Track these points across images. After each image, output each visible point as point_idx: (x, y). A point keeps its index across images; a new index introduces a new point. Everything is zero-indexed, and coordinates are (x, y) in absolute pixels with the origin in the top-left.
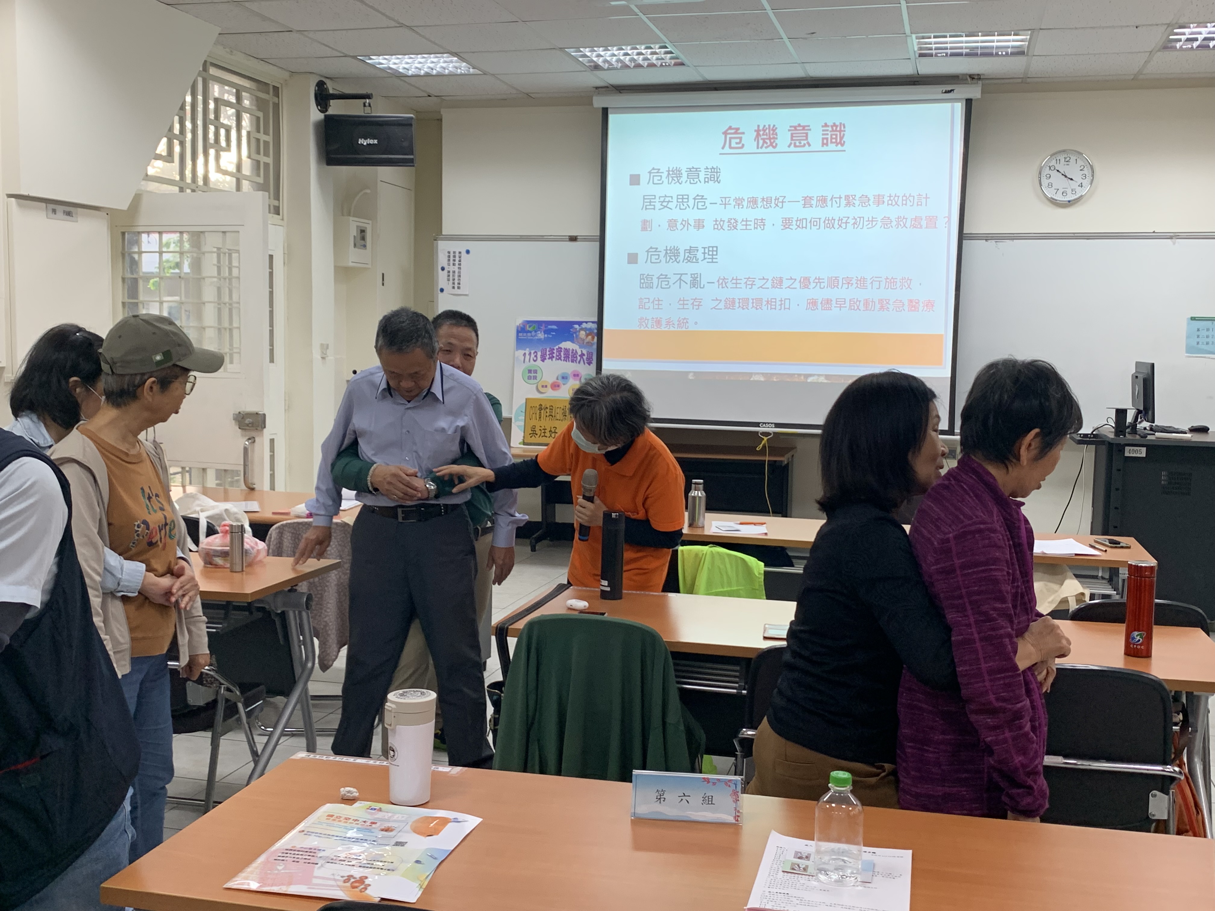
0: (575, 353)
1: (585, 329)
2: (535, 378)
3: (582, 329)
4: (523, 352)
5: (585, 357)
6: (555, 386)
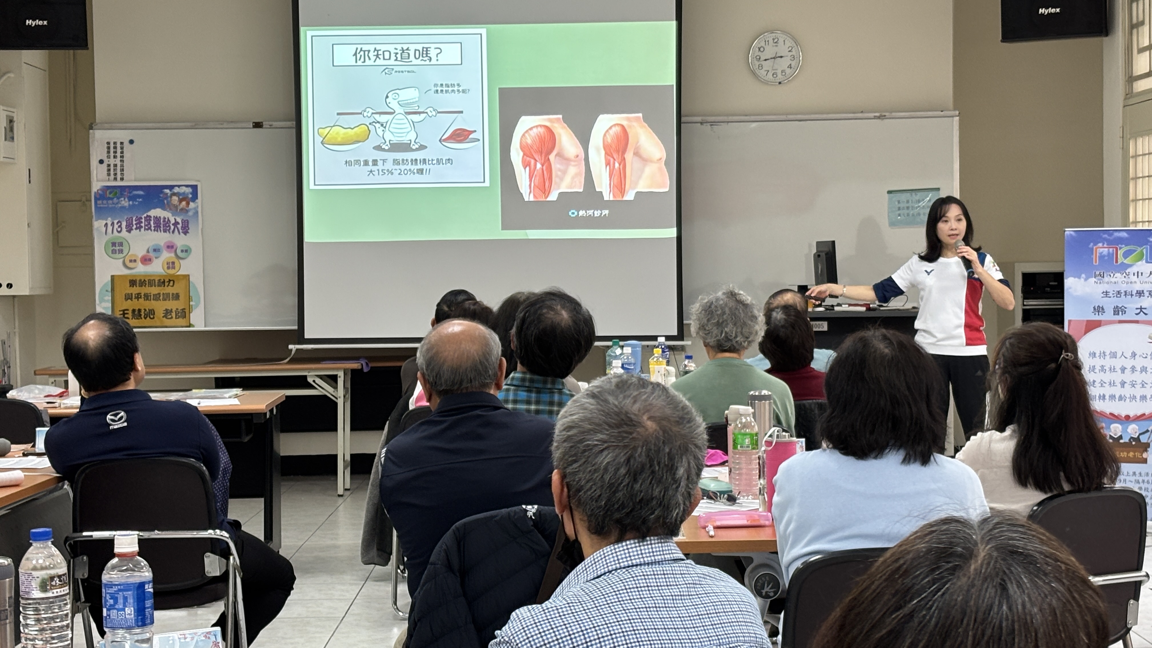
0: (167, 222)
1: (176, 194)
2: (121, 251)
3: (174, 194)
4: (104, 222)
5: (179, 226)
6: (146, 260)
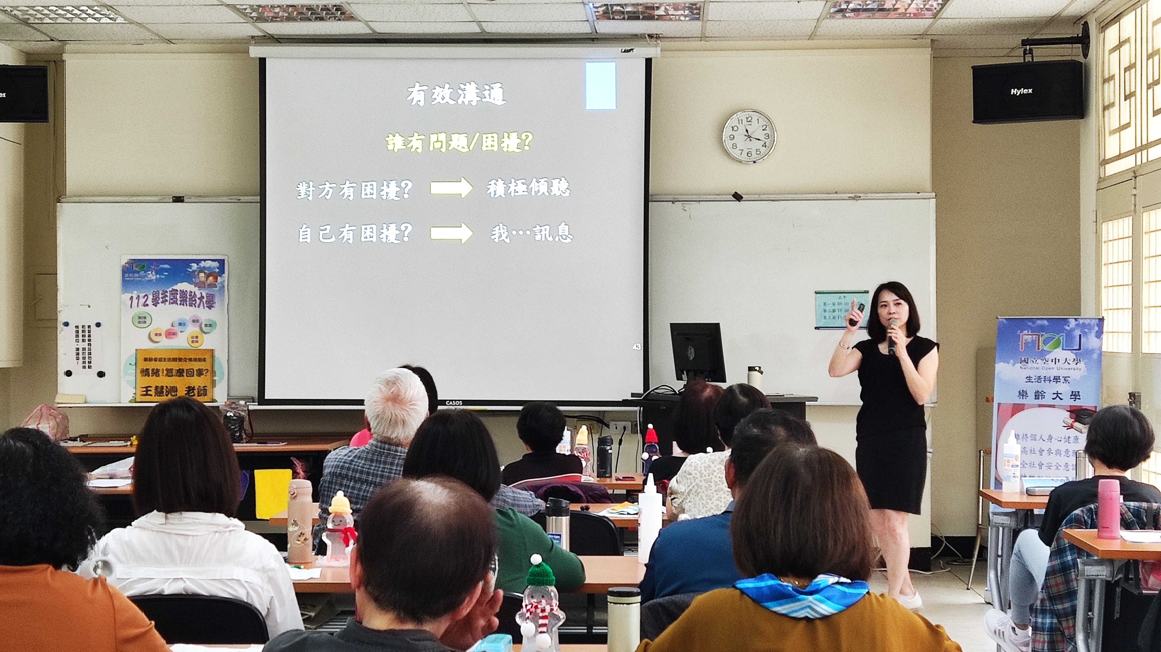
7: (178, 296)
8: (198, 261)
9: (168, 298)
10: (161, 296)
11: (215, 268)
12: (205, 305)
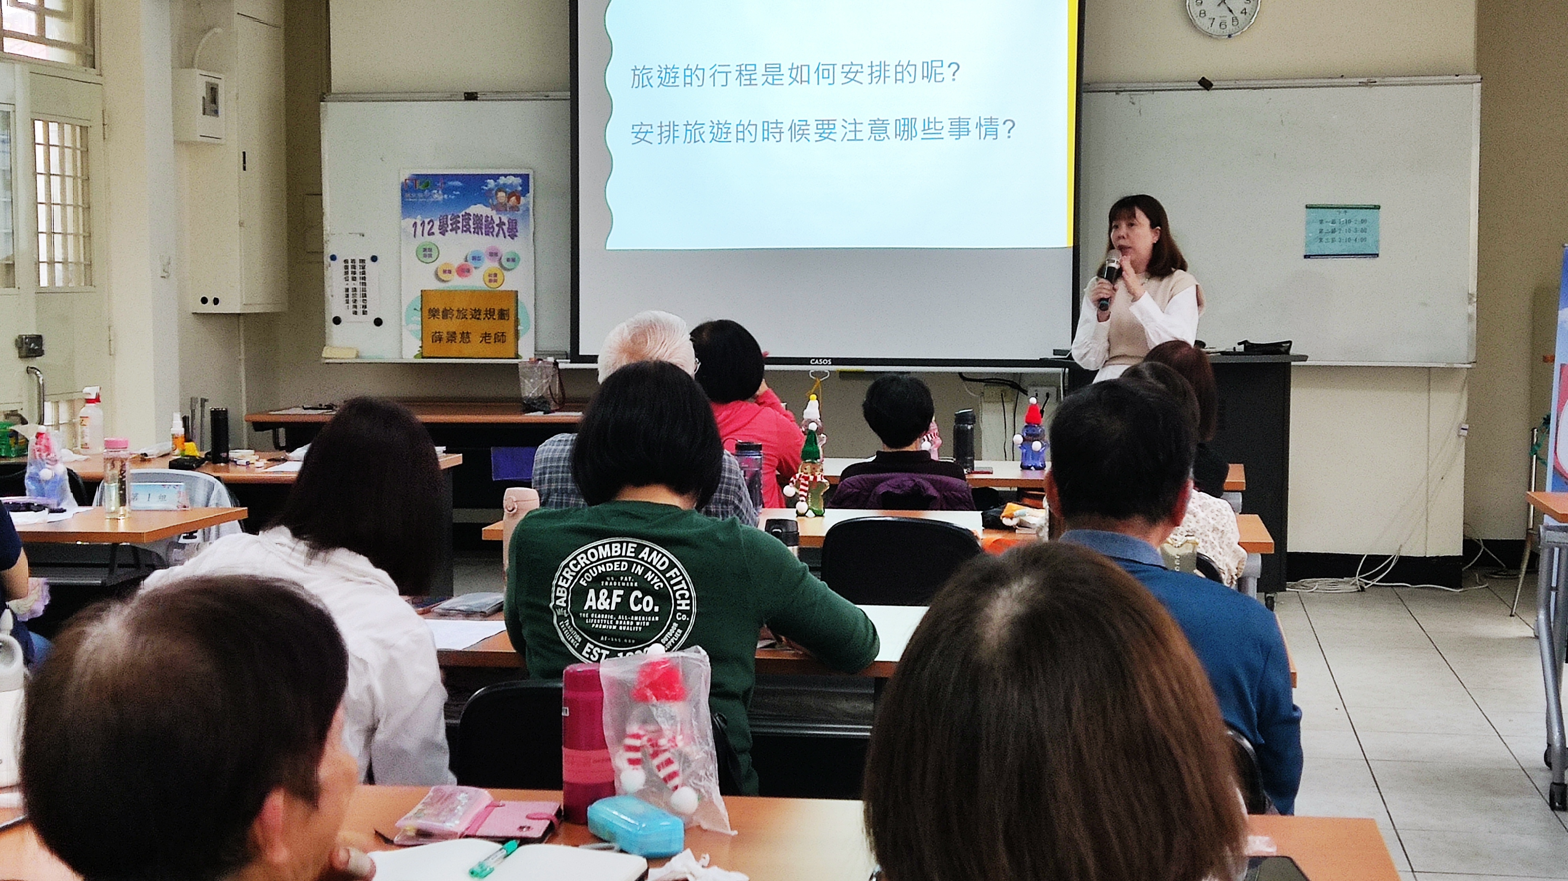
7: (471, 223)
8: (496, 177)
9: (460, 225)
10: (449, 222)
11: (516, 187)
12: (507, 234)
